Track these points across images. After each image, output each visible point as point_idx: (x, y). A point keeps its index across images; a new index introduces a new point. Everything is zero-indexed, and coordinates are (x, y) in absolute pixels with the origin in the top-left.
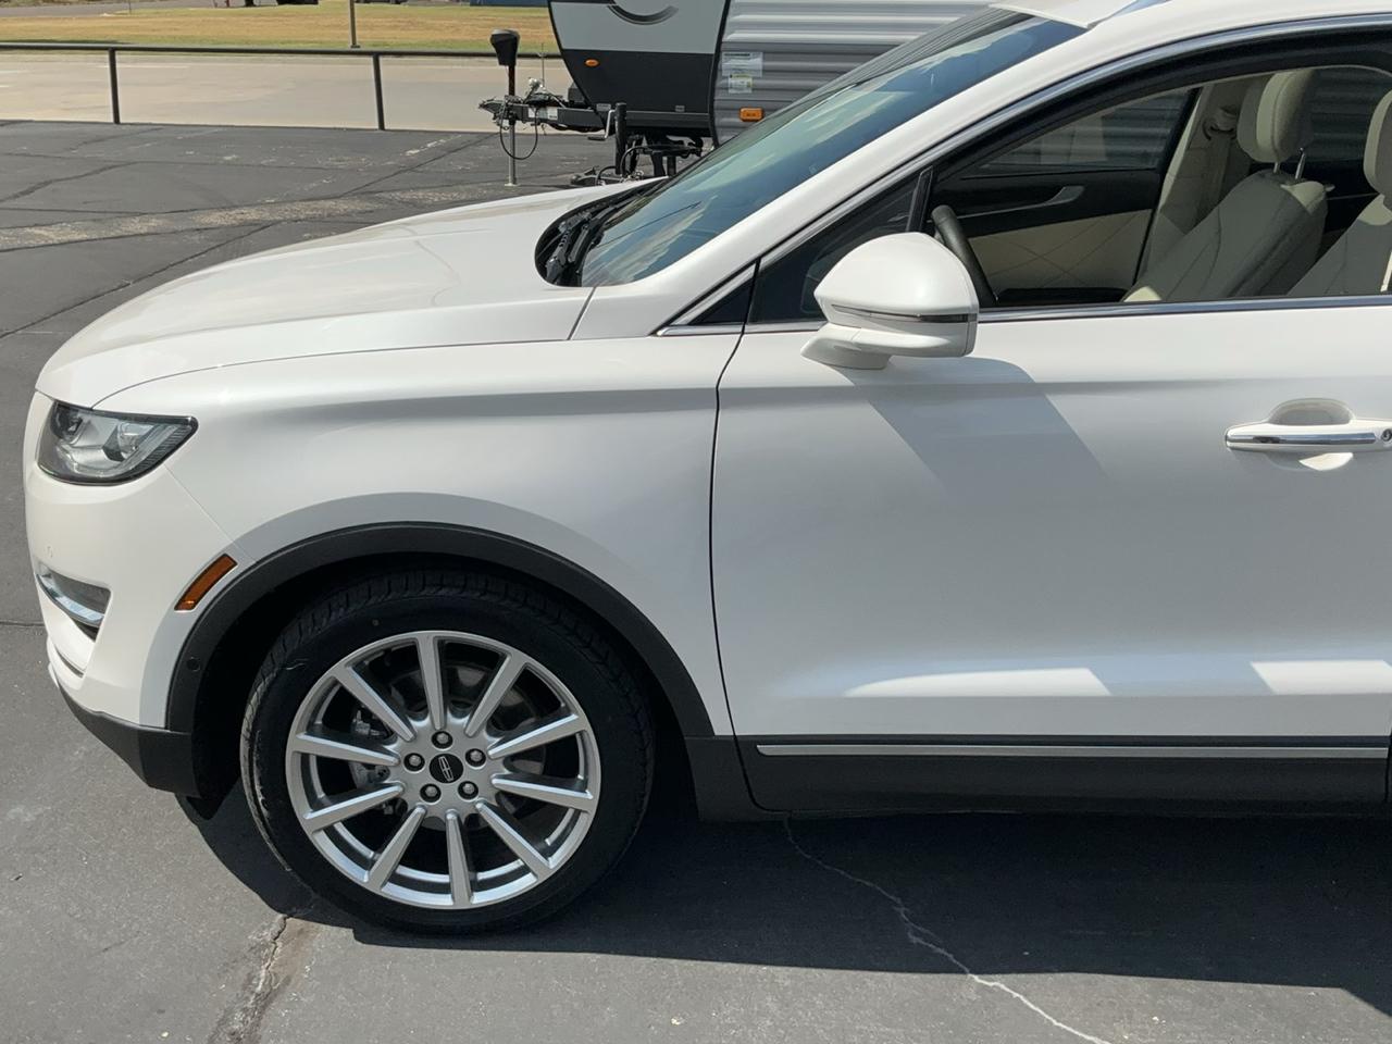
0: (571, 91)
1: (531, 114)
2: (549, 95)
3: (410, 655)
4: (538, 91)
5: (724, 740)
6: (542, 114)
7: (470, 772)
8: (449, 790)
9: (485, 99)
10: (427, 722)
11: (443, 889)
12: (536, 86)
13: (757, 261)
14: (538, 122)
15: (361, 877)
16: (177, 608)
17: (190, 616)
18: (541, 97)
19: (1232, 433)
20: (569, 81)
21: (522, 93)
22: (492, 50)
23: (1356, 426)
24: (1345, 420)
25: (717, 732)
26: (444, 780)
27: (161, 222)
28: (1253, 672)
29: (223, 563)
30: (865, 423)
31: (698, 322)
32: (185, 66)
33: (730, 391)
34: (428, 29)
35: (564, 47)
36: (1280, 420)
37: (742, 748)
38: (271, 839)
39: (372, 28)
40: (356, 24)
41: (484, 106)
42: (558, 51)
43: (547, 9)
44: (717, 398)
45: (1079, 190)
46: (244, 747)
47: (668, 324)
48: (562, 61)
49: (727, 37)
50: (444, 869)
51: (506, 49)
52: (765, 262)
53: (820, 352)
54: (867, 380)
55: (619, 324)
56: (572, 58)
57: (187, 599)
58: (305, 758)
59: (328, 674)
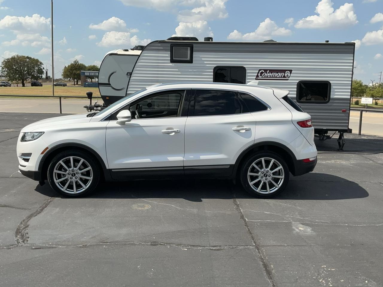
0: (103, 104)
1: (95, 109)
2: (99, 105)
3: (69, 160)
4: (97, 104)
5: (108, 169)
6: (97, 109)
7: (76, 175)
8: (74, 178)
9: (85, 106)
10: (71, 169)
11: (73, 191)
12: (96, 103)
13: (111, 113)
14: (96, 110)
15: (62, 189)
16: (41, 154)
17: (43, 155)
18: (97, 105)
19: (162, 131)
20: (103, 102)
21: (93, 104)
22: (87, 96)
23: (174, 130)
24: (174, 129)
25: (107, 168)
26: (73, 176)
27: (13, 130)
28: (167, 159)
29: (47, 148)
30: (123, 131)
31: (104, 120)
32: (10, 100)
33: (107, 127)
34: (73, 92)
35: (102, 95)
36: (166, 130)
37: (110, 170)
38: (51, 184)
39: (57, 92)
40: (54, 91)
41: (85, 107)
42: (100, 96)
43: (98, 88)
44: (106, 128)
45: (167, 112)
46: (48, 172)
47: (101, 120)
48: (102, 99)
49: (128, 92)
50: (73, 189)
51: (90, 96)
52: (112, 114)
53: (117, 123)
54: (123, 126)
55: (96, 121)
56: (103, 98)
57: (42, 153)
58: (56, 173)
59: (59, 162)
